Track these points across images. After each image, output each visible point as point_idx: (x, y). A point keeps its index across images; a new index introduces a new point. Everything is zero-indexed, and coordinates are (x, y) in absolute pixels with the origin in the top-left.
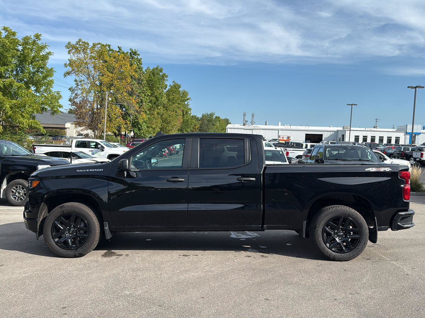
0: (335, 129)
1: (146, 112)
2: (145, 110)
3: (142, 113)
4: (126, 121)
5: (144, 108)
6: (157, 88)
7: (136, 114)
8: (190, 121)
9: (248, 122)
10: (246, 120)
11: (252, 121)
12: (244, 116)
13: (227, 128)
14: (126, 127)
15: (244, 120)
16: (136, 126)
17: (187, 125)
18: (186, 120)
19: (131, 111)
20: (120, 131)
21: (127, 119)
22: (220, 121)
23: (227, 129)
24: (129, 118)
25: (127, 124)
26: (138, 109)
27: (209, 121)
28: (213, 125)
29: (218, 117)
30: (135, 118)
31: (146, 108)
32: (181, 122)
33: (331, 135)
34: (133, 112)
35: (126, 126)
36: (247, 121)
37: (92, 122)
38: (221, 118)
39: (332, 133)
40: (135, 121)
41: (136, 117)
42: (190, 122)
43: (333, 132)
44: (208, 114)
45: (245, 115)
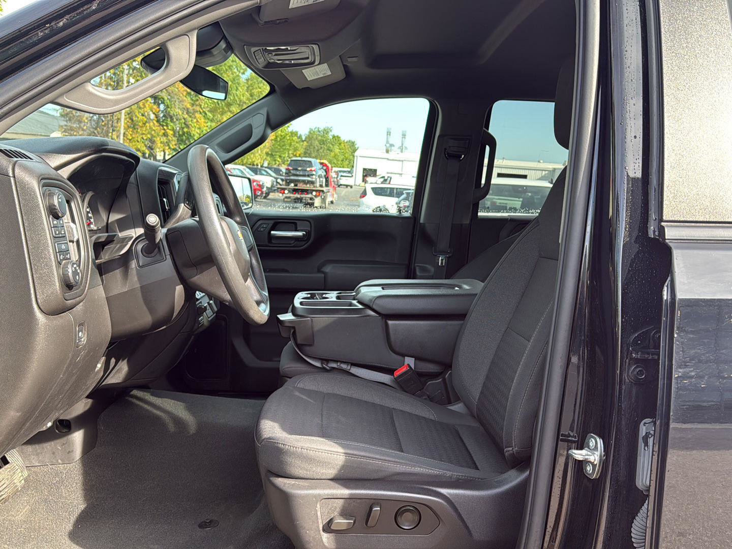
0: (551, 166)
1: (206, 114)
2: (204, 110)
3: (198, 115)
4: (164, 129)
5: (201, 106)
6: (229, 67)
7: (186, 116)
8: (288, 138)
9: (394, 146)
10: (390, 143)
11: (402, 144)
12: (387, 135)
13: (357, 156)
14: (165, 141)
15: (387, 142)
16: (185, 141)
17: (283, 146)
18: (281, 136)
19: (176, 111)
20: (152, 149)
21: (167, 126)
22: (340, 144)
23: (355, 157)
24: (172, 124)
25: (167, 137)
26: (189, 106)
27: (323, 142)
28: (329, 150)
29: (337, 136)
30: (183, 125)
31: (206, 105)
32: (272, 140)
33: (542, 177)
34: (181, 113)
35: (164, 139)
36: (392, 145)
37: (96, 129)
38: (342, 139)
39: (544, 173)
40: (184, 132)
41: (185, 123)
42: (288, 140)
43: (547, 172)
44: (320, 130)
45: (389, 133)
